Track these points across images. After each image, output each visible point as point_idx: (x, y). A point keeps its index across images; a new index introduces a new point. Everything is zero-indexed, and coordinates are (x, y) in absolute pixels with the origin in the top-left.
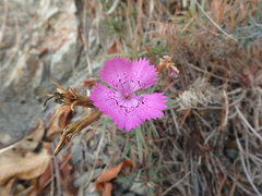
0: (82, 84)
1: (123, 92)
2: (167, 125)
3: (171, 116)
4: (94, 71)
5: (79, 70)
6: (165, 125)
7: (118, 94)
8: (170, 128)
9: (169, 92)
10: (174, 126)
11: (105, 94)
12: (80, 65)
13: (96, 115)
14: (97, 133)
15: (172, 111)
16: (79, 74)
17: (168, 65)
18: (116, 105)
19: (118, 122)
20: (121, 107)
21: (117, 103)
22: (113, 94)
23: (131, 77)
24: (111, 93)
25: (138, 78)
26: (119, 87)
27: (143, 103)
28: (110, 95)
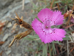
1: (46, 25)
6: (61, 49)
7: (43, 25)
11: (38, 24)
16: (16, 4)
17: (71, 15)
18: (41, 30)
19: (41, 38)
20: (44, 32)
21: (42, 29)
22: (41, 25)
23: (51, 19)
24: (40, 24)
25: (55, 20)
26: (45, 22)
27: (54, 32)
28: (40, 25)
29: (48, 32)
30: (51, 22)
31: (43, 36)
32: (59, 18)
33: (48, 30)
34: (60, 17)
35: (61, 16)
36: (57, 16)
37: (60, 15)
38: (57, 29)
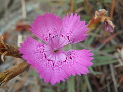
0: (14, 28)
2: (105, 81)
3: (109, 72)
4: (28, 13)
5: (12, 12)
8: (108, 85)
9: (110, 44)
10: (112, 84)
11: (34, 47)
12: (14, 6)
13: (25, 66)
14: (26, 84)
15: (111, 67)
17: (103, 19)
18: (44, 58)
19: (45, 75)
20: (49, 60)
21: (45, 56)
22: (42, 47)
23: (61, 32)
24: (40, 46)
25: (68, 33)
26: (48, 41)
27: (71, 58)
28: (39, 48)
29: (57, 60)
30: (62, 39)
31: (48, 70)
32: (77, 29)
33: (57, 56)
34: (79, 26)
35: (81, 24)
36: (72, 24)
37: (77, 22)
38: (76, 51)
